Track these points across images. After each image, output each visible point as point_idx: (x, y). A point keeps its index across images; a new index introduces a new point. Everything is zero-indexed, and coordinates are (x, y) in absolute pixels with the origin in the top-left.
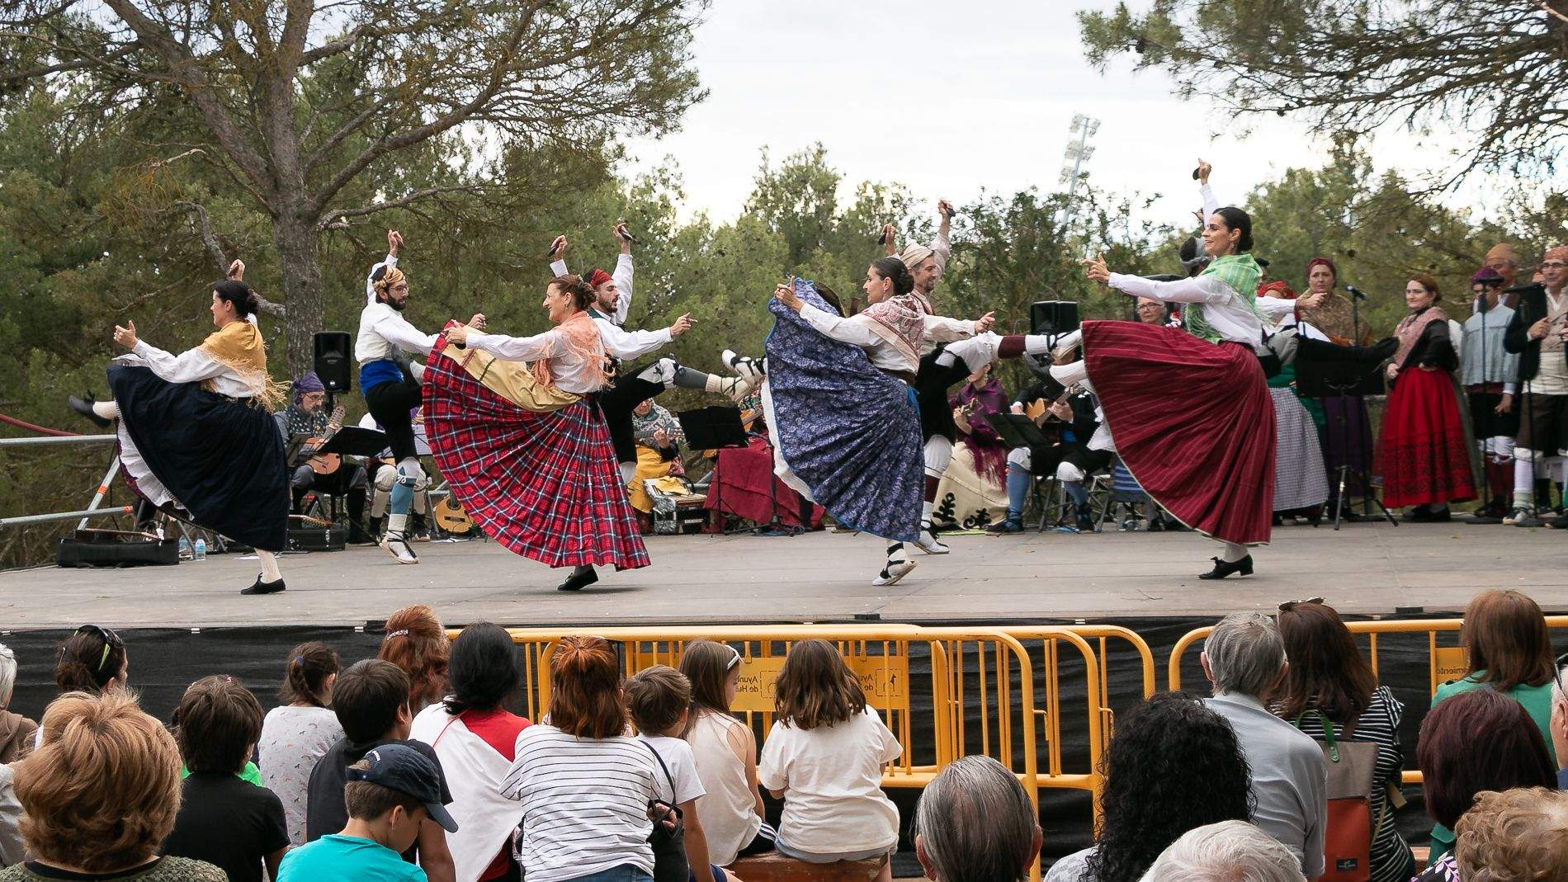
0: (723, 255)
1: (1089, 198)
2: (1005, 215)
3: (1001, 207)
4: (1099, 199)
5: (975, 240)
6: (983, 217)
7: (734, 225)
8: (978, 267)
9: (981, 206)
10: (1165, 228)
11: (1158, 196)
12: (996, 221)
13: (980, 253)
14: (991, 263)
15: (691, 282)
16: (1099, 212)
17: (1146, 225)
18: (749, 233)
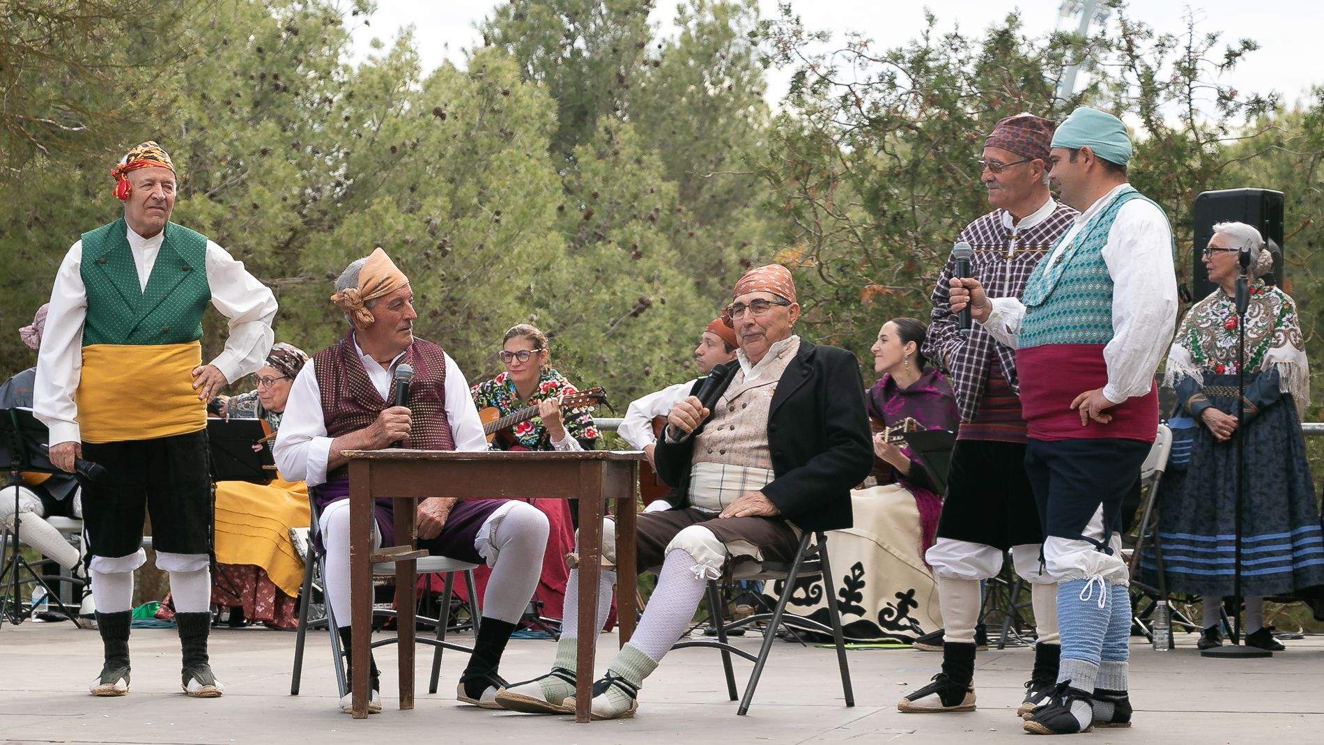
0: (443, 117)
1: (1124, 44)
2: (970, 69)
3: (962, 55)
4: (1145, 48)
5: (912, 113)
6: (928, 71)
7: (462, 65)
8: (915, 164)
9: (926, 52)
10: (1257, 105)
11: (1248, 45)
12: (953, 78)
13: (921, 138)
14: (940, 157)
15: (385, 167)
16: (1140, 70)
17: (1225, 98)
18: (490, 80)
